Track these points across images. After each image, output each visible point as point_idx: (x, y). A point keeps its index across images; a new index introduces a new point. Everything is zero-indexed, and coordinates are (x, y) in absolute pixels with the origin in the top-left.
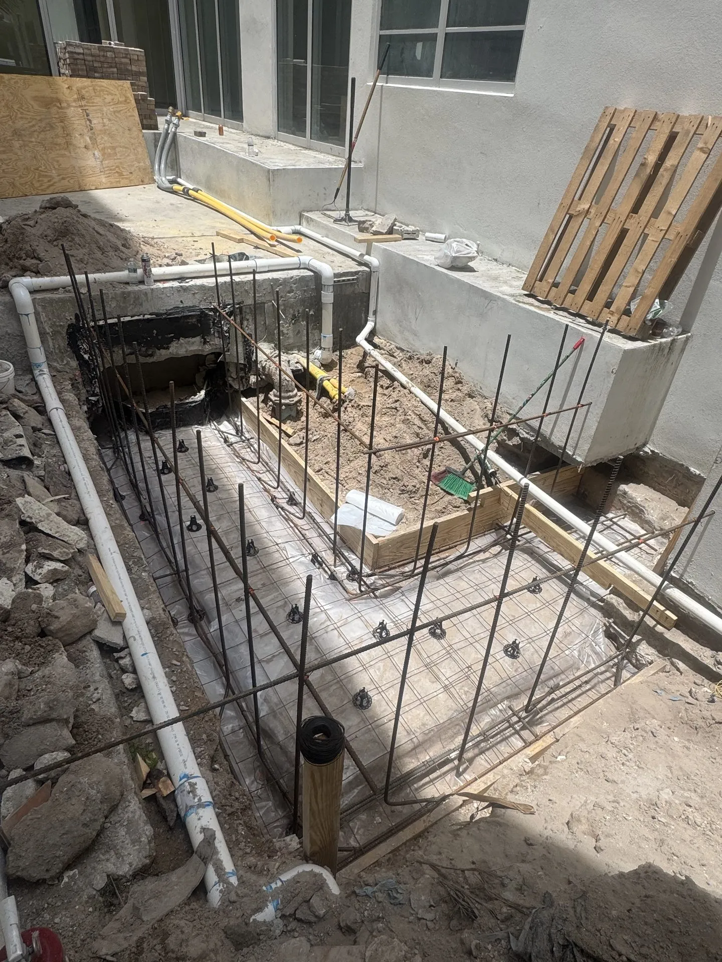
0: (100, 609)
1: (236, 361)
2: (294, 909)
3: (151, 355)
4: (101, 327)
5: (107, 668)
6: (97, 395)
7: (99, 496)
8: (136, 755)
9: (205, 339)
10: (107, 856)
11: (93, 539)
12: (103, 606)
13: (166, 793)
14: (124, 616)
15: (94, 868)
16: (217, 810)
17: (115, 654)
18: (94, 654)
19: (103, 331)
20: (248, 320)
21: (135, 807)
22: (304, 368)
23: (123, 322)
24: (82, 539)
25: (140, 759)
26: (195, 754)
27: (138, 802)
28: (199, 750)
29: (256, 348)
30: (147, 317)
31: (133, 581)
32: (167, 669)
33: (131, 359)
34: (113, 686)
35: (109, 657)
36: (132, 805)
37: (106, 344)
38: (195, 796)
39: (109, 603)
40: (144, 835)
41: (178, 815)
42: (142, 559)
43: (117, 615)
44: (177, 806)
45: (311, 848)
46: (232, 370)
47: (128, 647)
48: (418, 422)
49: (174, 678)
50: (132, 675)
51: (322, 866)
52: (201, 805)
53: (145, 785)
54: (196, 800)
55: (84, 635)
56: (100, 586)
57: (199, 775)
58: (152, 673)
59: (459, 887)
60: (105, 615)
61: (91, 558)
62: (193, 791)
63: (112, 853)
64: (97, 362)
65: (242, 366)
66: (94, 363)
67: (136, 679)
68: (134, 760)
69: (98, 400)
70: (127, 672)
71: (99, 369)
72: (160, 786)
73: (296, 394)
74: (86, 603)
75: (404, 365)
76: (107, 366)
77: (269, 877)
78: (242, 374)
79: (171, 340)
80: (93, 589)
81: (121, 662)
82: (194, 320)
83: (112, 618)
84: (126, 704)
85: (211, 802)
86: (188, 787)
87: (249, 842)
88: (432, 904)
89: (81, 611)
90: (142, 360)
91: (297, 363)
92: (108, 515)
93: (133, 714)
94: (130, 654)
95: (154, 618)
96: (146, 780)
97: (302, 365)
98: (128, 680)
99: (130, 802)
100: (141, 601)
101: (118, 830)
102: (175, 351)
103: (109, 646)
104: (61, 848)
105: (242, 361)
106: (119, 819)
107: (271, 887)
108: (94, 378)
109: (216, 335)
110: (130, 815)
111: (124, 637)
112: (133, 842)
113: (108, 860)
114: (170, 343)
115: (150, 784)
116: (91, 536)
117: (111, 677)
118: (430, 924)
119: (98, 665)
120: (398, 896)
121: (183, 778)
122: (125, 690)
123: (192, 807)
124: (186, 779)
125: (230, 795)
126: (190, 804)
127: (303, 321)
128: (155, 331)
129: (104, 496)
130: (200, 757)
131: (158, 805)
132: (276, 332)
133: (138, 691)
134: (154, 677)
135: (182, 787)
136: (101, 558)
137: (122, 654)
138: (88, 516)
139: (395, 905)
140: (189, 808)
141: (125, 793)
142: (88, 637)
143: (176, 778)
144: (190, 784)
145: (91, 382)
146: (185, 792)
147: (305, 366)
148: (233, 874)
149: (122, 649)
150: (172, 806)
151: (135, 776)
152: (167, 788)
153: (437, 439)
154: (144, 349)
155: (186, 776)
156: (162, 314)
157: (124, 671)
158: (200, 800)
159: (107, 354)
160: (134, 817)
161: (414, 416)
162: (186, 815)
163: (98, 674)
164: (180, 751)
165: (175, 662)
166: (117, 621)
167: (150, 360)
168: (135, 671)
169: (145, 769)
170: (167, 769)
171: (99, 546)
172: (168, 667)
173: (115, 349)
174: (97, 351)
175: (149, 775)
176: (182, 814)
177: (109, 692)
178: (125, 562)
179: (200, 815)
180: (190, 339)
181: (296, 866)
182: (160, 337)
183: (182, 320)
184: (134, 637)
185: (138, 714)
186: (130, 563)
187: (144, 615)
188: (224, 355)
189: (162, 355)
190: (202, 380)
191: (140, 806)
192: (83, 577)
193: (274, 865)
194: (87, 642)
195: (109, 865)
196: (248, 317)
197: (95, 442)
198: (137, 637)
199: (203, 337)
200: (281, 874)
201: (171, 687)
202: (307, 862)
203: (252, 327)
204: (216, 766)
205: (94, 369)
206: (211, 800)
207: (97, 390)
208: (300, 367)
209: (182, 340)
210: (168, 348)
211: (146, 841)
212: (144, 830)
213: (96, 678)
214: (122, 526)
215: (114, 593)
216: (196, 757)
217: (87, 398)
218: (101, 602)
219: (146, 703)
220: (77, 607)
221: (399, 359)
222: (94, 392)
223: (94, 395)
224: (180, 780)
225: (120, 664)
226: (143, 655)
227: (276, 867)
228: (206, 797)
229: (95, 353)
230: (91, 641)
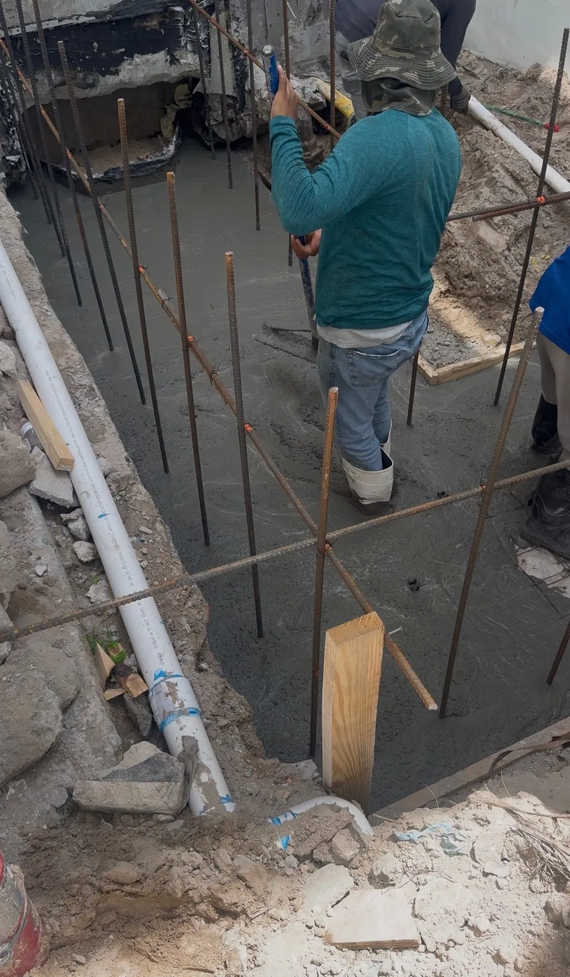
0: (38, 455)
1: (221, 92)
2: (310, 849)
3: (92, 86)
4: (14, 39)
5: (54, 533)
6: (18, 153)
7: (29, 299)
8: (95, 645)
9: (172, 56)
10: (62, 766)
11: (24, 360)
12: (43, 450)
13: (136, 693)
14: (71, 462)
15: (46, 779)
16: (205, 720)
17: (62, 515)
18: (34, 512)
19: (18, 46)
20: (237, 19)
21: (95, 710)
22: (327, 101)
23: (47, 30)
24: (7, 358)
25: (101, 650)
26: (174, 647)
27: (100, 703)
28: (180, 643)
29: (251, 61)
30: (83, 20)
31: (84, 420)
32: (135, 538)
33: (63, 94)
34: (63, 557)
35: (55, 520)
36: (92, 706)
37: (24, 69)
38: (175, 699)
39: (50, 445)
40: (109, 745)
41: (154, 723)
42: (94, 390)
43: (63, 461)
44: (151, 712)
45: (333, 776)
46: (216, 105)
47: (80, 507)
48: (509, 182)
49: (145, 550)
50: (87, 544)
51: (349, 800)
52: (183, 712)
53: (109, 683)
54: (177, 705)
55: (19, 489)
56: (36, 422)
57: (180, 673)
58: (114, 541)
59: (547, 839)
60: (46, 463)
61: (22, 385)
62: (172, 693)
63: (69, 763)
64: (14, 98)
65: (230, 101)
66: (9, 101)
67: (93, 549)
68: (93, 651)
69: (20, 161)
70: (79, 539)
71: (18, 111)
72: (128, 684)
73: (315, 144)
74: (19, 444)
75: (490, 89)
76: (28, 106)
77: (275, 808)
78: (230, 113)
79: (119, 60)
80: (28, 427)
81: (71, 526)
82: (155, 23)
83: (55, 466)
84: (81, 581)
85: (197, 709)
86: (166, 688)
87: (249, 764)
88: (506, 857)
89: (12, 454)
90: (80, 94)
91: (316, 92)
92: (42, 326)
93: (91, 593)
94: (84, 517)
95: (112, 471)
96: (110, 678)
97: (323, 96)
98: (82, 550)
99: (89, 703)
100: (96, 447)
101: (74, 736)
102: (128, 76)
103: (53, 504)
104: (5, 755)
105: (230, 91)
106: (75, 723)
107: (279, 820)
108: (10, 125)
109: (189, 47)
110: (91, 719)
111: (74, 493)
112: (96, 751)
113: (63, 771)
114: (119, 64)
115: (114, 683)
116: (22, 356)
117: (59, 545)
118: (502, 882)
119: (40, 528)
120: (456, 843)
121: (159, 676)
122: (78, 563)
123: (171, 713)
124: (162, 678)
125: (223, 702)
126: (168, 709)
127: (325, 19)
128: (95, 44)
129: (35, 298)
130: (181, 652)
131: (127, 711)
132: (283, 39)
133: (96, 564)
134: (117, 547)
135: (157, 687)
136: (36, 386)
137: (73, 515)
138: (15, 327)
139: (450, 855)
140: (168, 714)
141: (83, 691)
142: (25, 491)
143: (150, 676)
144: (168, 684)
145: (8, 133)
146: (162, 695)
147: (329, 94)
148: (228, 799)
149: (72, 509)
150: (145, 712)
151: (94, 670)
152: (137, 687)
153: (541, 199)
154: (81, 75)
155: (162, 674)
156: (105, 14)
157: (75, 538)
158: (182, 705)
159: (27, 85)
160: (95, 721)
161: (502, 172)
162: (163, 723)
163: (40, 539)
164: (154, 642)
165: (143, 529)
166: (63, 471)
167: (93, 93)
168: (90, 539)
169: (108, 663)
170: (137, 665)
171: (32, 370)
172: (137, 535)
173: (39, 77)
174: (12, 80)
175: (114, 671)
176: (159, 722)
177: (57, 563)
178: (70, 393)
179: (183, 724)
180: (149, 56)
181: (314, 797)
182: (104, 54)
183: (136, 25)
184: (87, 493)
185: (96, 593)
186: (78, 395)
187: (101, 466)
188: (203, 82)
189: (109, 82)
190: (170, 127)
191: (103, 707)
192: (12, 411)
193: (283, 793)
194: (24, 497)
195: (65, 777)
196: (238, 14)
197: (18, 220)
198: (91, 493)
199: (169, 53)
200: (292, 806)
201: (140, 562)
202: (328, 794)
203: (244, 31)
204: (204, 665)
205: (10, 111)
206: (197, 706)
207: (17, 145)
208: (321, 99)
209: (138, 59)
210: (117, 73)
211: (112, 751)
212: (108, 738)
213: (38, 545)
214: (63, 342)
215: (55, 432)
216: (176, 651)
217: (4, 158)
218: (39, 445)
219: (108, 581)
220: (6, 449)
221: (482, 79)
222: (12, 147)
223: (13, 152)
224: (155, 679)
225: (69, 529)
226: (100, 517)
227: (286, 796)
228: (190, 702)
229: (10, 83)
230: (29, 496)
